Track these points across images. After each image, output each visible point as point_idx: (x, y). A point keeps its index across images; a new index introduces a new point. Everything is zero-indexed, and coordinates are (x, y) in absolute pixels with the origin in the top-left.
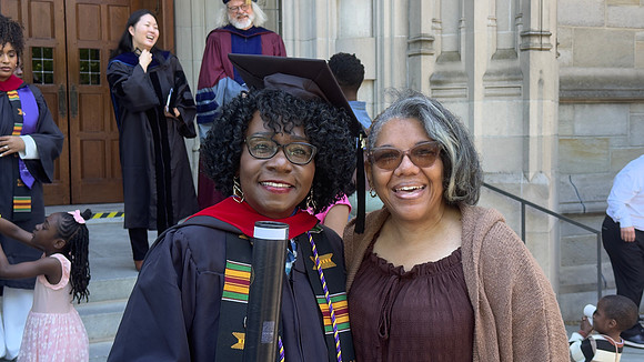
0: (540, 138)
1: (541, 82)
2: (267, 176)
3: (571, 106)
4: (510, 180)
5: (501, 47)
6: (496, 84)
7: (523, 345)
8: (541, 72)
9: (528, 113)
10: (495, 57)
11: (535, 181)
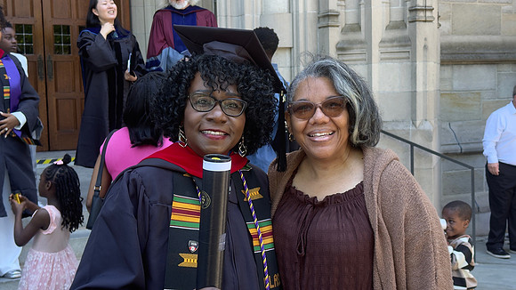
0: (425, 92)
1: (425, 47)
2: (207, 125)
3: (450, 67)
4: (401, 126)
5: (393, 20)
6: (389, 50)
7: (414, 260)
8: (426, 39)
9: (415, 73)
10: (389, 28)
11: (422, 128)
